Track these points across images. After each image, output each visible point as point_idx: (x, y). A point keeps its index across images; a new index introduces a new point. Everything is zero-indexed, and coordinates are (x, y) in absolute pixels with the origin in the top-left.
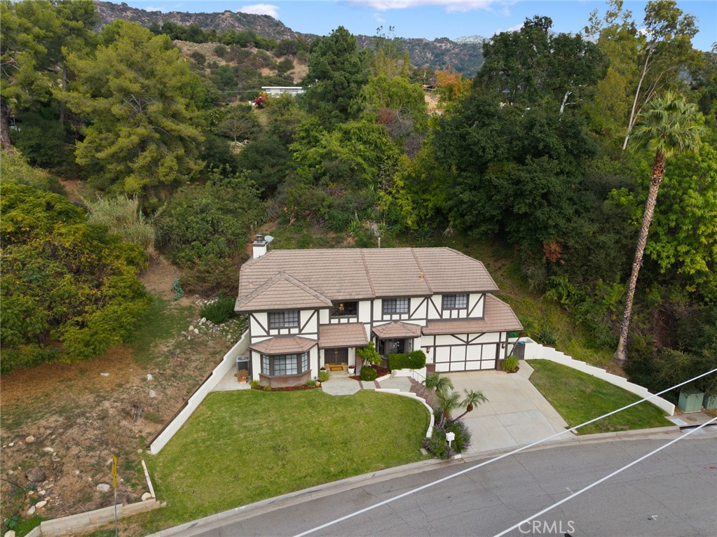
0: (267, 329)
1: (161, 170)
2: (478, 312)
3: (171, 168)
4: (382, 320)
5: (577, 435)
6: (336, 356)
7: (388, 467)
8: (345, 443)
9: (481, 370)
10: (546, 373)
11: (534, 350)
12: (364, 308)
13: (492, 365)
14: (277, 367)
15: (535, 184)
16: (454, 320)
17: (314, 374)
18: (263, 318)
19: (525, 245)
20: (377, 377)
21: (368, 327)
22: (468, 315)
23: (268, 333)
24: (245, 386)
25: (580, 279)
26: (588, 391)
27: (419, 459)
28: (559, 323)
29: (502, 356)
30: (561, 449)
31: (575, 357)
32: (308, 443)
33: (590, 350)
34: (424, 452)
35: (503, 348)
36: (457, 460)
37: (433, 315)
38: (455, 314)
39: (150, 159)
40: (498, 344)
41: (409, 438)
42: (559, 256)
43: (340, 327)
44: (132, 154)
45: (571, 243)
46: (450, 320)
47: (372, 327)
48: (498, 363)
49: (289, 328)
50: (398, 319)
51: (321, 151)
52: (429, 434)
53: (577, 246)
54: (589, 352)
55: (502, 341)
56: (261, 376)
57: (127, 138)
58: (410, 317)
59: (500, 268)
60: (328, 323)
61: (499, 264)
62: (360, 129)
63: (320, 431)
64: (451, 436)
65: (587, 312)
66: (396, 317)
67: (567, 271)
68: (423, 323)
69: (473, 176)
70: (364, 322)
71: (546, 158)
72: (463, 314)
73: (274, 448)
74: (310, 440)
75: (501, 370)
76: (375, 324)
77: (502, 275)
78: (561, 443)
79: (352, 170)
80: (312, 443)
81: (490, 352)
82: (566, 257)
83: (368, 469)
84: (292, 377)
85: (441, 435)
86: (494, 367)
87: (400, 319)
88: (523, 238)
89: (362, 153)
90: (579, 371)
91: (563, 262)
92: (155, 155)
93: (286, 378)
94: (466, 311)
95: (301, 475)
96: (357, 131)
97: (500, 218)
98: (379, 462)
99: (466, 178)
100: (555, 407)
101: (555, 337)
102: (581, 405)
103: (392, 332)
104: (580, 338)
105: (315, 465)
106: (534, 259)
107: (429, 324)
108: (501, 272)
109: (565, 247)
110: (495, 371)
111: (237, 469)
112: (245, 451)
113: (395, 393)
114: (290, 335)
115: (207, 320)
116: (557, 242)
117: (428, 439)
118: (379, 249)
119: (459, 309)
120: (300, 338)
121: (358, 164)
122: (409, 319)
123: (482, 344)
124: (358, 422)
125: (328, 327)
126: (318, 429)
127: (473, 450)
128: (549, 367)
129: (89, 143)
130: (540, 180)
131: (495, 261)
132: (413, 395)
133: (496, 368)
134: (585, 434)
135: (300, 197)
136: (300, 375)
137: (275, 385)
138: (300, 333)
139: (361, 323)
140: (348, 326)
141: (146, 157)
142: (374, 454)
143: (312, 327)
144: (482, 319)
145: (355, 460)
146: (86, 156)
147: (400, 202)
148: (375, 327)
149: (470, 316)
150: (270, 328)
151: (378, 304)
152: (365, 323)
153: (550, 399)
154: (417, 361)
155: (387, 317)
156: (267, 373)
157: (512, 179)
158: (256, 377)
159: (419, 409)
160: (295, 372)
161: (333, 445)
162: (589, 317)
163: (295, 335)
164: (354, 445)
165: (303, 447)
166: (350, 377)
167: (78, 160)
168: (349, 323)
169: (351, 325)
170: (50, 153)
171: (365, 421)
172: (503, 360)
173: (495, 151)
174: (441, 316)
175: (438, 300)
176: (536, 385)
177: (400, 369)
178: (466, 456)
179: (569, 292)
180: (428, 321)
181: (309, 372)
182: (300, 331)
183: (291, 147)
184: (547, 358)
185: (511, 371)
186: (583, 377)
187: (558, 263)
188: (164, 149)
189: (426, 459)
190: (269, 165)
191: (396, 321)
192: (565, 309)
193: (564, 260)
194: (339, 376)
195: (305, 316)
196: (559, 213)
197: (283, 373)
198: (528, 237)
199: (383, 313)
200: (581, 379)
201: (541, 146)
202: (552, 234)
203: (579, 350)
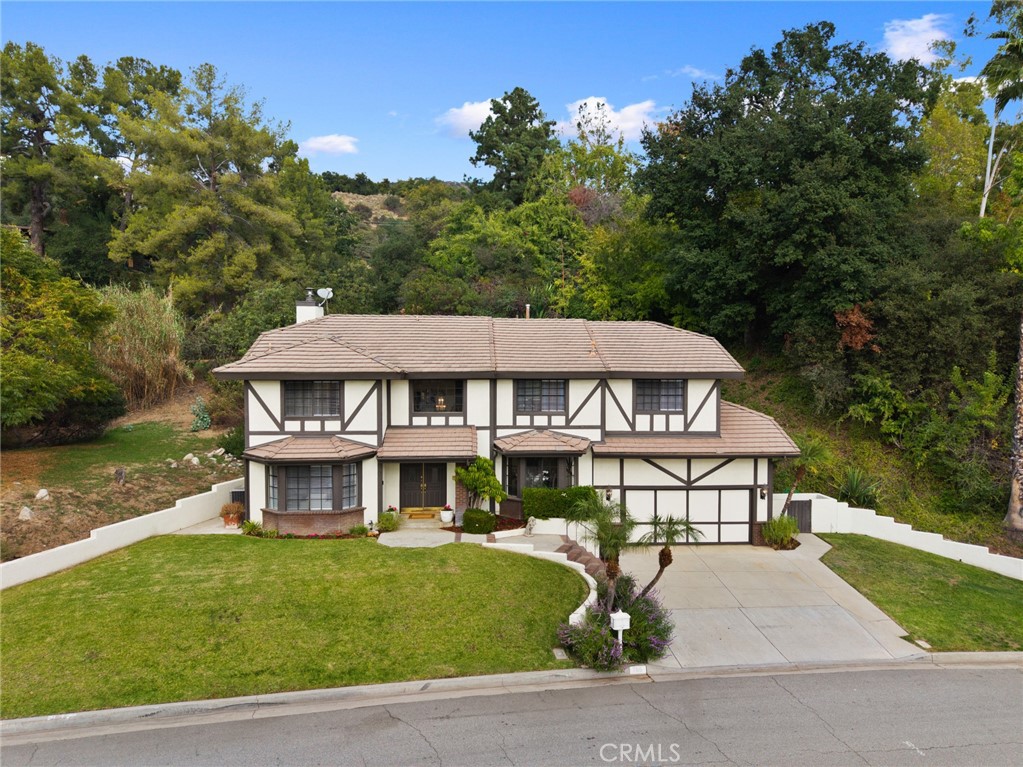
0: (279, 420)
1: (227, 271)
2: (706, 422)
3: (245, 268)
4: (515, 426)
5: (929, 650)
6: (423, 492)
7: (463, 675)
8: (378, 620)
9: (719, 543)
10: (858, 551)
11: (830, 514)
12: (477, 396)
13: (742, 533)
14: (292, 495)
15: (808, 200)
16: (659, 434)
17: (371, 516)
18: (272, 394)
19: (802, 327)
20: (497, 530)
21: (484, 437)
22: (687, 425)
23: (281, 426)
24: (234, 530)
25: (916, 378)
26: (952, 582)
27: (543, 666)
28: (880, 469)
29: (762, 516)
30: (891, 673)
31: (919, 526)
32: (293, 610)
33: (950, 516)
34: (560, 654)
35: (762, 497)
36: (637, 676)
37: (616, 423)
38: (660, 423)
39: (213, 250)
40: (752, 490)
41: (530, 625)
42: (869, 337)
43: (430, 431)
44: (191, 239)
45: (888, 307)
46: (652, 434)
47: (493, 436)
48: (755, 528)
49: (323, 420)
50: (546, 424)
51: (471, 237)
52: (577, 618)
53: (901, 313)
54: (949, 519)
55: (759, 483)
56: (265, 513)
58: (568, 421)
59: (763, 388)
60: (407, 424)
61: (762, 382)
62: (536, 211)
63: (331, 592)
64: (621, 621)
65: (936, 438)
66: (541, 420)
67: (887, 368)
68: (596, 435)
69: (704, 224)
70: (476, 425)
71: (827, 157)
72: (677, 423)
73: (212, 612)
74: (301, 606)
75: (763, 544)
76: (500, 433)
77: (767, 399)
78: (893, 664)
79: (517, 260)
80: (302, 611)
81: (736, 505)
82: (883, 339)
83: (416, 672)
84: (322, 515)
85: (599, 617)
86: (747, 540)
87: (550, 426)
88: (799, 316)
89: (535, 238)
90: (929, 554)
91: (875, 348)
92: (222, 246)
93: (309, 518)
94: (682, 417)
95: (246, 668)
96: (532, 214)
97: (754, 287)
98: (445, 663)
99: (693, 229)
100: (878, 603)
101: (873, 489)
102: (936, 603)
103: (530, 443)
104: (928, 494)
105: (293, 652)
106: (821, 350)
107: (606, 440)
108: (766, 394)
109: (880, 320)
110: (750, 546)
111: (105, 640)
112: (144, 612)
113: (523, 551)
114: (323, 434)
115: (227, 452)
116: (863, 311)
117: (574, 629)
119: (667, 414)
120: (342, 440)
121: (528, 252)
122: (568, 426)
123: (720, 488)
124: (422, 585)
125: (406, 431)
126: (326, 590)
127: (675, 660)
128: (863, 544)
130: (818, 194)
131: (756, 379)
132: (562, 558)
133: (751, 542)
134: (949, 650)
135: (427, 290)
136: (337, 514)
137: (286, 528)
138: (343, 431)
139: (470, 427)
140: (445, 430)
141: (207, 247)
142: (438, 647)
143: (367, 420)
144: (716, 435)
145: (392, 652)
146: (125, 250)
147: (588, 295)
148: (499, 439)
149: (690, 430)
150: (285, 417)
151: (506, 391)
152: (479, 428)
153: (865, 590)
155: (523, 420)
156: (274, 508)
157: (769, 211)
158: (256, 516)
159: (566, 580)
160: (328, 507)
161: (350, 621)
162: (941, 447)
163: (333, 434)
164: (399, 627)
165: (280, 617)
166: (444, 529)
167: (111, 255)
168: (447, 425)
169: (451, 430)
170: (92, 264)
171: (438, 585)
172: (764, 523)
173: (736, 171)
174: (632, 425)
175: (624, 392)
176: (835, 569)
177: (545, 517)
178: (659, 671)
179: (895, 408)
180: (606, 434)
181: (360, 512)
182: (344, 426)
183: (433, 244)
184: (860, 530)
185: (784, 547)
186: (937, 561)
187: (868, 354)
188: (240, 244)
189: (559, 668)
190: (400, 273)
191: (540, 429)
192: (892, 445)
193: (880, 344)
194: (422, 525)
195: (353, 394)
196: (861, 254)
197: (303, 508)
198: (807, 312)
199: (517, 411)
200: (934, 564)
201: (817, 146)
202: (850, 292)
203: (925, 515)
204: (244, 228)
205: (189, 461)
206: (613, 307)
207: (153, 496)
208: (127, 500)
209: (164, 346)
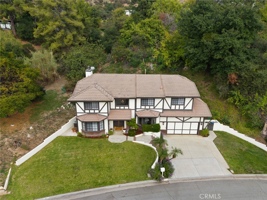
0: (84, 110)
1: (66, 41)
2: (189, 107)
3: (70, 40)
4: (141, 109)
5: (233, 174)
6: (119, 124)
7: (128, 182)
8: (109, 168)
9: (190, 134)
10: (223, 138)
11: (218, 126)
12: (132, 102)
13: (196, 132)
14: (88, 127)
15: (226, 43)
16: (177, 110)
17: (107, 131)
18: (82, 105)
19: (219, 75)
20: (136, 135)
21: (133, 112)
22: (184, 108)
23: (84, 111)
24: (75, 134)
25: (247, 93)
26: (244, 150)
27: (145, 180)
28: (234, 114)
29: (201, 129)
30: (224, 181)
31: (240, 132)
32: (91, 166)
33: (248, 129)
34: (149, 175)
35: (201, 125)
36: (165, 181)
37: (166, 107)
38: (177, 107)
39: (61, 35)
40: (199, 123)
41: (143, 167)
42: (236, 81)
43: (120, 110)
44: (55, 32)
45: (243, 74)
46: (175, 110)
47: (136, 111)
48: (199, 132)
49: (94, 110)
50: (149, 108)
51: (131, 32)
52: (153, 167)
53: (246, 76)
54: (248, 130)
55: (201, 121)
56: (82, 130)
57: (52, 26)
58: (154, 107)
59: (207, 86)
60: (115, 108)
61: (207, 84)
62: (150, 22)
63: (99, 160)
64: (163, 170)
65: (248, 110)
66: (147, 107)
67: (240, 89)
68: (161, 111)
69: (196, 41)
70: (131, 109)
71: (233, 29)
72: (182, 107)
73: (74, 167)
74: (92, 165)
75: (200, 135)
76: (137, 110)
77: (207, 89)
78: (224, 177)
79: (144, 40)
80: (92, 166)
81: (195, 126)
82: (240, 81)
83: (117, 182)
84: (95, 132)
86: (196, 134)
87: (150, 108)
88: (218, 71)
89: (149, 32)
90: (241, 139)
91: (237, 84)
92: (63, 33)
93: (93, 133)
94: (183, 106)
95: (82, 183)
96: (149, 23)
97: (207, 61)
98: (124, 179)
99: (192, 42)
100: (224, 157)
101: (230, 121)
102: (238, 157)
103: (145, 114)
104: (244, 122)
105: (91, 178)
106: (223, 82)
107: (164, 112)
108: (207, 88)
109: (240, 77)
110: (197, 135)
111: (52, 177)
112: (59, 168)
113: (142, 143)
114: (94, 113)
115: (71, 103)
116: (236, 74)
117: (152, 170)
118: (145, 74)
119: (180, 105)
120: (99, 115)
121: (147, 37)
122: (154, 108)
123: (191, 122)
124: (119, 158)
125: (114, 110)
126: (98, 159)
127: (175, 177)
128: (225, 135)
129: (39, 29)
130: (228, 41)
131: (205, 83)
132: (151, 145)
133: (197, 134)
134: (238, 174)
135: (119, 51)
136: (99, 131)
137: (88, 135)
138: (99, 113)
139: (130, 109)
140: (124, 110)
141: (59, 34)
142: (122, 175)
143: (105, 110)
144: (192, 110)
145: (112, 177)
146: (38, 34)
147: (163, 54)
148: (137, 111)
149: (185, 109)
150: (85, 109)
151: (139, 101)
152: (132, 110)
153: (222, 152)
154: (156, 128)
155: (143, 107)
156: (84, 129)
157: (214, 42)
158: (80, 131)
159: (152, 153)
160: (97, 130)
161: (103, 168)
162: (249, 112)
163: (97, 113)
164: (114, 169)
165: (88, 168)
166: (124, 134)
167: (34, 36)
168: (124, 109)
169: (125, 110)
170: (29, 34)
171: (122, 157)
172: (201, 130)
173: (206, 28)
174: (170, 108)
175: (169, 100)
176: (216, 144)
177: (147, 132)
178: (171, 180)
179: (240, 99)
180: (164, 110)
181: (104, 130)
182: (99, 111)
183: (121, 31)
184: (225, 131)
185: (205, 136)
186: (242, 142)
187: (235, 84)
188: (68, 31)
189: (149, 180)
190: (112, 39)
191: (147, 109)
192: (237, 107)
193: (239, 83)
194: (119, 133)
195: (101, 105)
196: (238, 59)
197: (91, 130)
198: (221, 71)
199: (141, 105)
200: (241, 143)
201: (231, 24)
202: (233, 70)
203: (242, 128)
204: (69, 27)
205: (62, 108)
206: (169, 57)
207: (56, 123)
208: (50, 126)
209: (52, 70)
